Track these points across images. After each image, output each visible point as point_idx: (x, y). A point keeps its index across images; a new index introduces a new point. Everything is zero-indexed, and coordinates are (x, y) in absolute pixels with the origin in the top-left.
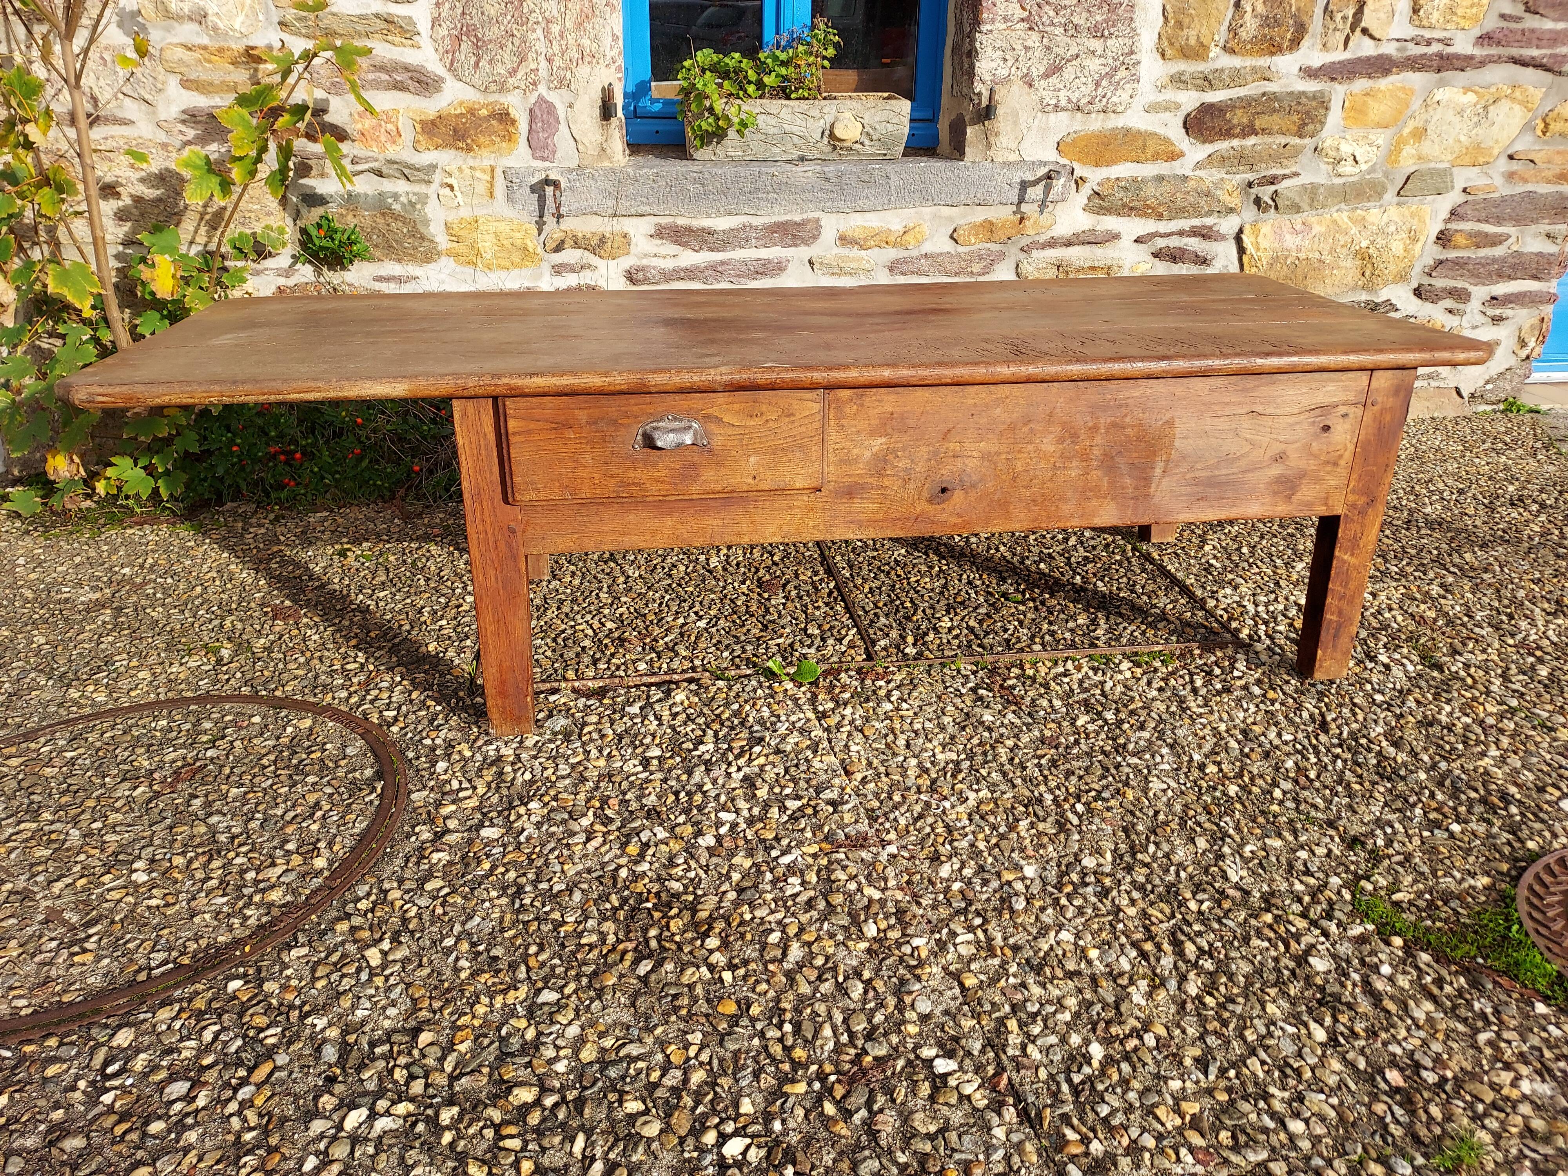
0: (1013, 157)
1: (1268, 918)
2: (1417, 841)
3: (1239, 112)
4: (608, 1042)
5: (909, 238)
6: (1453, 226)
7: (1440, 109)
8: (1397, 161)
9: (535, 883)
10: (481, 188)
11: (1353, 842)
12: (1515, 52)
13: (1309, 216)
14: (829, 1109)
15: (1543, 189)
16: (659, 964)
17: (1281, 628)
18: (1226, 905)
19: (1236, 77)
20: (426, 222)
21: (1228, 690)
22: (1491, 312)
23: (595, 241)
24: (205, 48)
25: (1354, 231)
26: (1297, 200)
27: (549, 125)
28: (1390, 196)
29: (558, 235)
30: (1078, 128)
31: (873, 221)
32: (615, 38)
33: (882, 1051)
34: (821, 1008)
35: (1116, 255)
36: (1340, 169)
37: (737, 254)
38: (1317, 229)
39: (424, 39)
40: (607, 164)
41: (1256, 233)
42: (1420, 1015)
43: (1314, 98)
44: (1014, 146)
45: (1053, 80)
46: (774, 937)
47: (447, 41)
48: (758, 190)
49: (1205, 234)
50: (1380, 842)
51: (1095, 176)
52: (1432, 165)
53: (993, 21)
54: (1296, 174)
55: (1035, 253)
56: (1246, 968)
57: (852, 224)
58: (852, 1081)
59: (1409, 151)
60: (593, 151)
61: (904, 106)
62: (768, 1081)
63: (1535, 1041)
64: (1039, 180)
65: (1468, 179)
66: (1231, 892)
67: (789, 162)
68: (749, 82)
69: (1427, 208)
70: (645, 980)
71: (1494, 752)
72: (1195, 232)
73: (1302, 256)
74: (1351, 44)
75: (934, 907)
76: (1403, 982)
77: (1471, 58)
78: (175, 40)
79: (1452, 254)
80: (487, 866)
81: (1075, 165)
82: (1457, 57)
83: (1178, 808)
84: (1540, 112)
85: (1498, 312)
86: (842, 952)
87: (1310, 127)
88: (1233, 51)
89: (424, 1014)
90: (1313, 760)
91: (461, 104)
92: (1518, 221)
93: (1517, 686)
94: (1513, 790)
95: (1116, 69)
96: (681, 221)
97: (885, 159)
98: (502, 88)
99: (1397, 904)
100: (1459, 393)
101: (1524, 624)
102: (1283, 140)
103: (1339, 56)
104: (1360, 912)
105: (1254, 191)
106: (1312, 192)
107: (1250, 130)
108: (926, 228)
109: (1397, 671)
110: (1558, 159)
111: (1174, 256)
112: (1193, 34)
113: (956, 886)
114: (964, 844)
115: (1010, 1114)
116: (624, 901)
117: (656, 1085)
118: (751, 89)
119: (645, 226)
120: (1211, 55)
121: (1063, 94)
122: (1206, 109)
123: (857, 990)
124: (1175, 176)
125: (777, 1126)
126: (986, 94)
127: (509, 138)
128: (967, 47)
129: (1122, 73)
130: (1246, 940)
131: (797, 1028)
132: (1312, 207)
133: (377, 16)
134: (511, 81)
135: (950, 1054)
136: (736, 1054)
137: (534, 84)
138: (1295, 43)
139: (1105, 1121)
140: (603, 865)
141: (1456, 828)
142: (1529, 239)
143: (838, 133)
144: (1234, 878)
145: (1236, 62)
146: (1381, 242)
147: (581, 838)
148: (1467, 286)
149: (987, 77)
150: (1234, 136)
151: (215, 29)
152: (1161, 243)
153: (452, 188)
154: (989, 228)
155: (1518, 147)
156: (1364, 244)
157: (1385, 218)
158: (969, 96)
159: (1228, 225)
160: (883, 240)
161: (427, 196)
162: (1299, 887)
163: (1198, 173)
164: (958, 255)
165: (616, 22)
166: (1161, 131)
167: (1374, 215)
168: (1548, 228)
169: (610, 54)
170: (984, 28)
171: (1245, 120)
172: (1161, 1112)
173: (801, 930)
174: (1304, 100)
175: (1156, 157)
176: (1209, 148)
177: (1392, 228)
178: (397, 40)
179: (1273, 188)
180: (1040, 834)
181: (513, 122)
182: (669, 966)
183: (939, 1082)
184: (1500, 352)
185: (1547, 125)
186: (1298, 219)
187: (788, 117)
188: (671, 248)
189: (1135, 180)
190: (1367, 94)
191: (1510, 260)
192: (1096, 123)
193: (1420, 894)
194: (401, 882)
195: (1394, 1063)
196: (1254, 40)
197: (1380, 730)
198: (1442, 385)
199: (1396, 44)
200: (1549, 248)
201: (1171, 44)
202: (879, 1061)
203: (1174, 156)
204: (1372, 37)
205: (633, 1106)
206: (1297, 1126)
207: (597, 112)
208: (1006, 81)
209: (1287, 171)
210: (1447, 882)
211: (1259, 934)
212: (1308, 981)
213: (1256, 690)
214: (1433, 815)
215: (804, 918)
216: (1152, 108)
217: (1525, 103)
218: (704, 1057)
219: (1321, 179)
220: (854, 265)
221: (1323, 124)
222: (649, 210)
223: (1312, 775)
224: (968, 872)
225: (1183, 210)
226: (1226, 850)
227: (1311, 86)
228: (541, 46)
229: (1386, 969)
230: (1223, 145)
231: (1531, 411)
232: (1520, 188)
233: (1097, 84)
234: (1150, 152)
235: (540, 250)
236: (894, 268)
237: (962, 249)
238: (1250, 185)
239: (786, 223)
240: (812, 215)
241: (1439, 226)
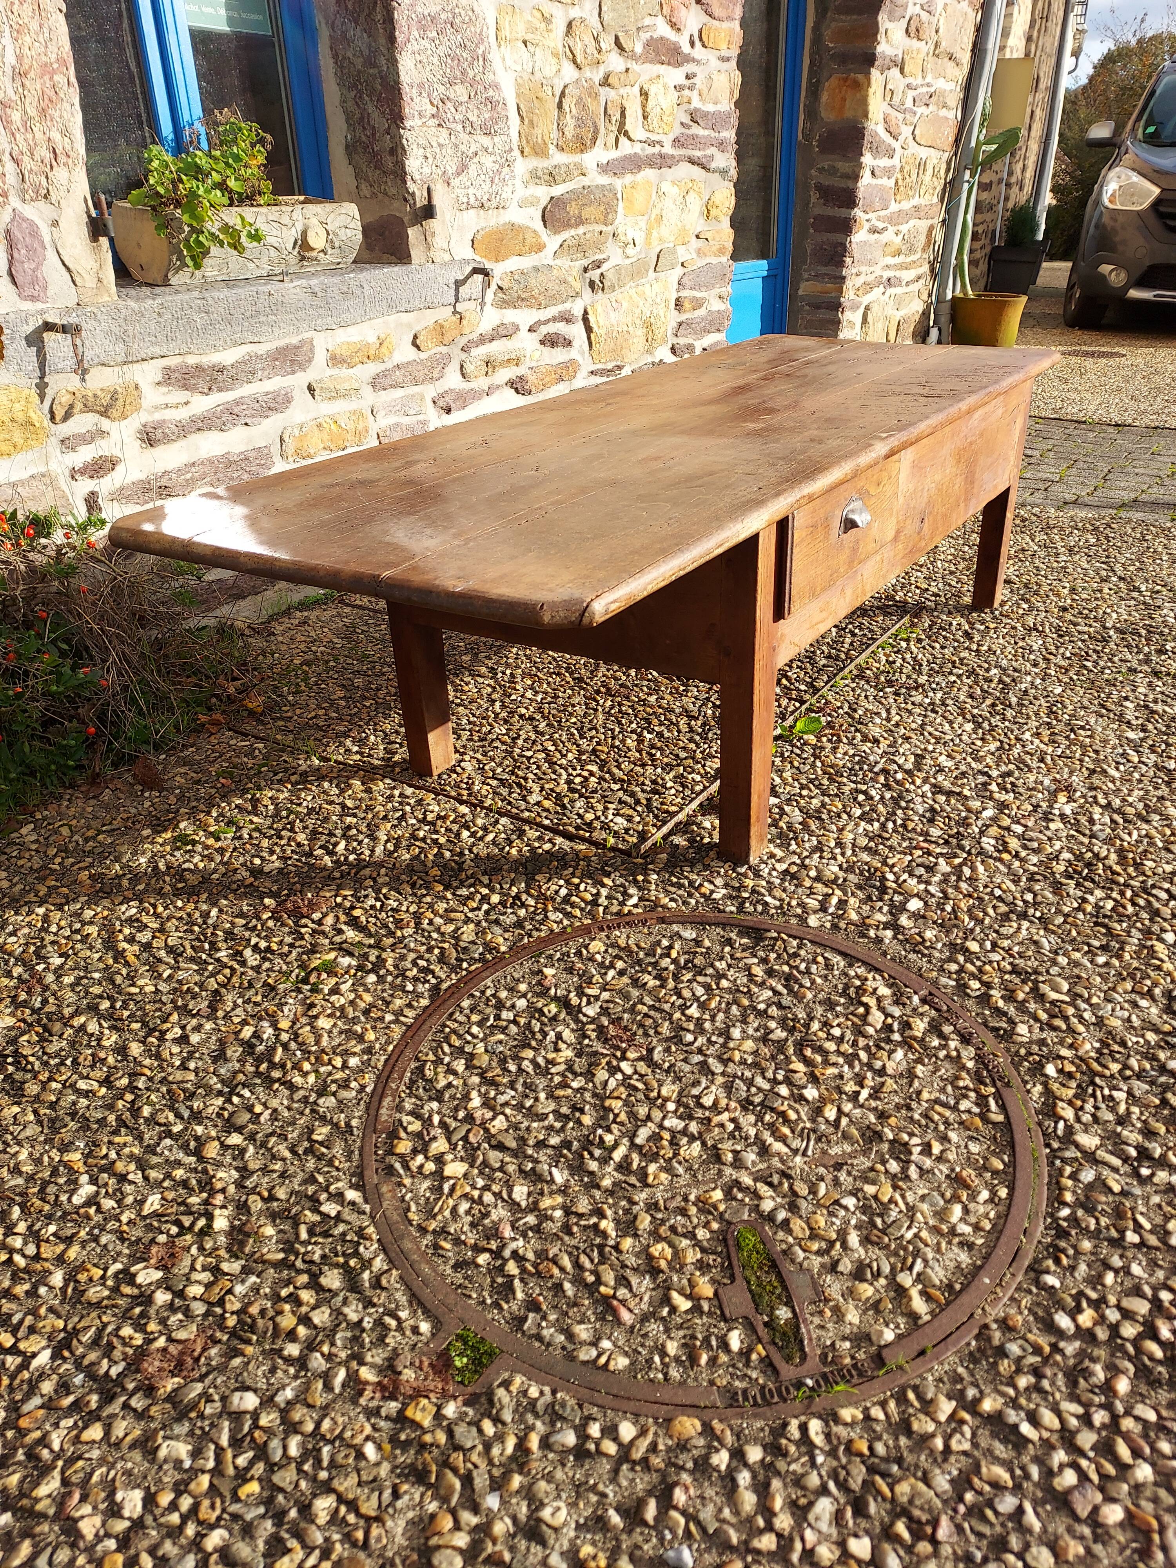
0: (446, 257)
3: (573, 204)
5: (384, 350)
6: (681, 293)
7: (666, 199)
8: (651, 241)
12: (690, 153)
13: (619, 294)
15: (714, 260)
19: (568, 173)
23: (106, 400)
25: (641, 304)
26: (614, 280)
27: (34, 251)
28: (652, 273)
29: (66, 399)
30: (483, 225)
31: (355, 335)
32: (82, 130)
35: (520, 345)
36: (627, 252)
37: (246, 390)
38: (623, 305)
40: (106, 298)
41: (595, 314)
43: (607, 192)
44: (445, 246)
48: (257, 312)
49: (567, 318)
51: (498, 270)
52: (666, 245)
53: (412, 117)
54: (609, 258)
55: (472, 352)
57: (339, 340)
59: (656, 233)
60: (88, 281)
61: (354, 209)
64: (466, 278)
65: (683, 255)
68: (216, 186)
69: (668, 280)
72: (561, 318)
73: (619, 330)
74: (619, 144)
77: (672, 157)
79: (683, 317)
81: (487, 262)
82: (667, 156)
84: (704, 201)
87: (610, 216)
88: (562, 149)
92: (707, 286)
95: (502, 166)
96: (192, 360)
97: (340, 268)
102: (598, 228)
103: (614, 154)
105: (589, 275)
106: (618, 272)
107: (580, 220)
108: (394, 338)
110: (717, 237)
111: (552, 341)
112: (539, 132)
118: (219, 194)
119: (154, 371)
120: (551, 152)
121: (471, 192)
122: (553, 202)
124: (544, 266)
126: (422, 194)
128: (386, 145)
129: (506, 170)
132: (619, 286)
137: (6, 196)
138: (593, 143)
142: (712, 299)
143: (309, 241)
145: (565, 158)
146: (655, 312)
148: (693, 341)
149: (416, 176)
150: (572, 226)
152: (543, 330)
154: (439, 331)
155: (699, 228)
156: (647, 315)
157: (652, 292)
158: (407, 197)
159: (578, 308)
160: (365, 354)
163: (556, 262)
164: (421, 362)
166: (530, 225)
167: (646, 290)
168: (719, 290)
169: (81, 152)
170: (407, 124)
171: (576, 211)
174: (603, 193)
175: (531, 249)
176: (559, 239)
177: (659, 299)
179: (599, 271)
185: (709, 211)
186: (616, 297)
187: (264, 227)
188: (179, 395)
189: (522, 272)
190: (634, 187)
191: (708, 318)
192: (494, 220)
196: (573, 139)
199: (640, 145)
200: (722, 305)
201: (527, 142)
203: (540, 247)
204: (629, 138)
207: (85, 230)
208: (431, 179)
209: (605, 256)
216: (523, 204)
217: (698, 194)
219: (620, 261)
220: (346, 386)
221: (616, 212)
222: (157, 350)
225: (552, 297)
227: (605, 180)
228: (5, 143)
230: (566, 235)
232: (704, 261)
233: (492, 181)
234: (527, 244)
235: (47, 422)
236: (377, 383)
237: (423, 355)
238: (586, 270)
239: (287, 348)
240: (307, 335)
241: (674, 296)
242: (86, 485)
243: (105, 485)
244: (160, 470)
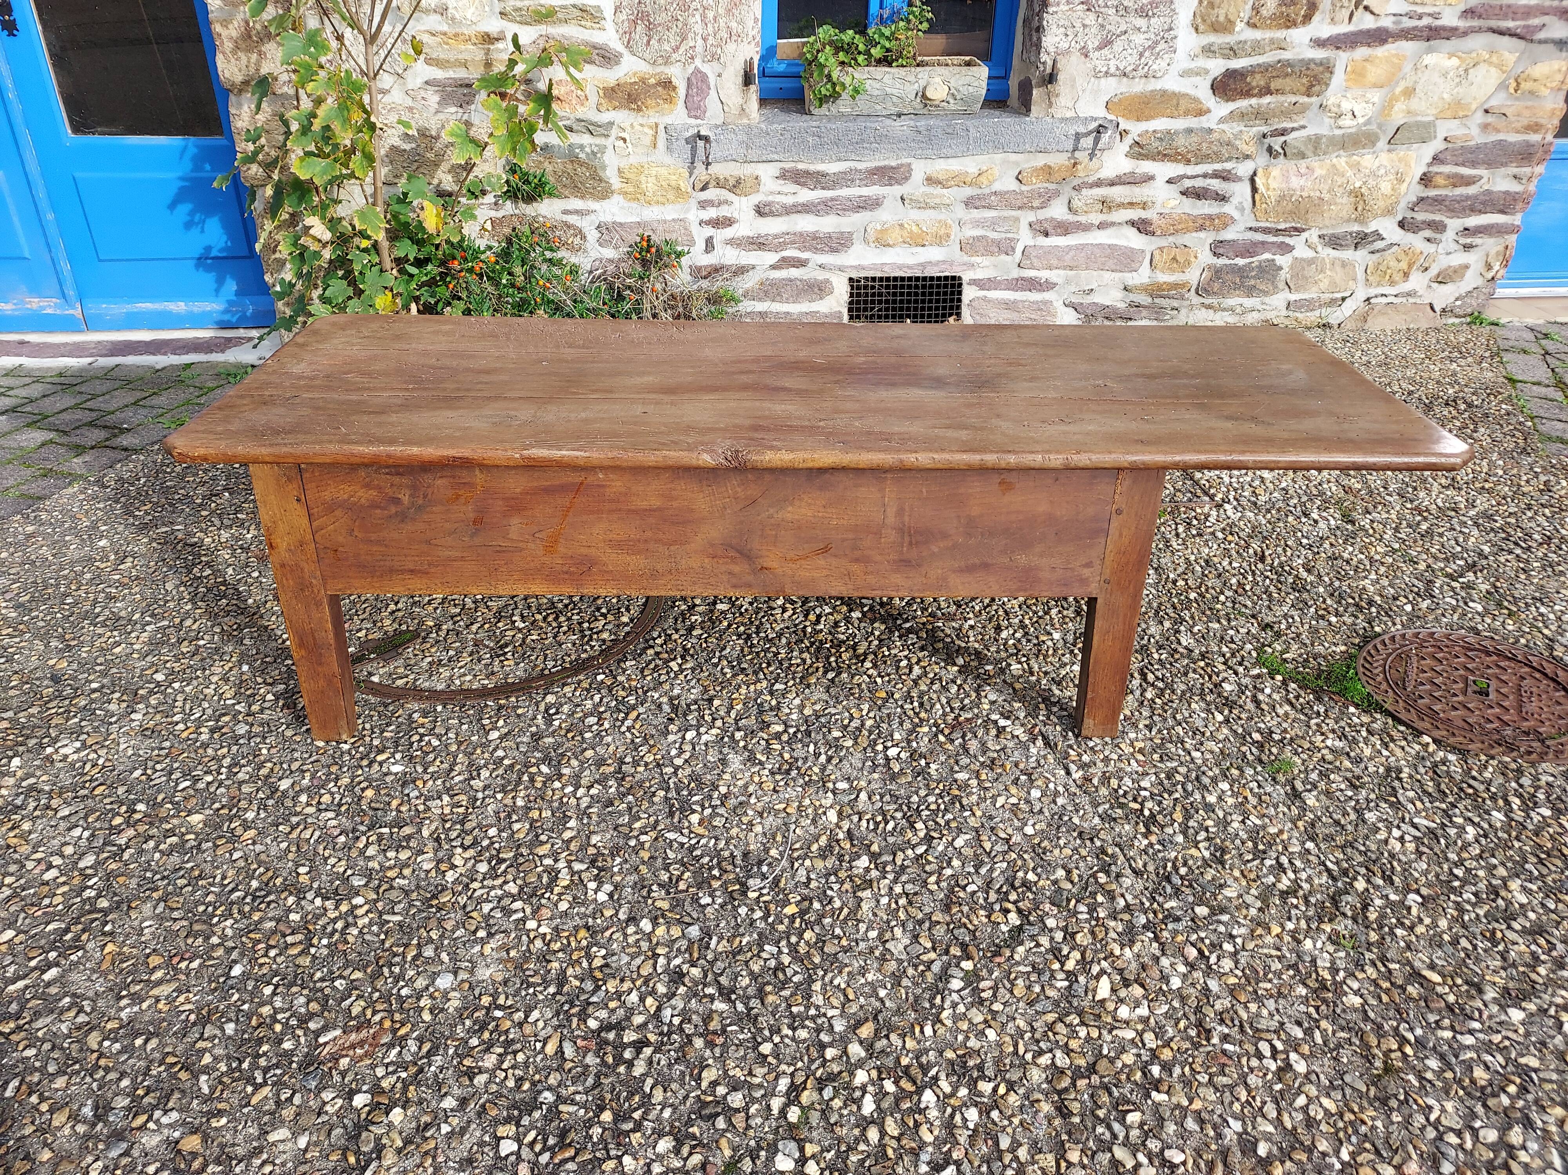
0: (1070, 114)
1: (1202, 664)
2: (1306, 626)
3: (1258, 76)
4: (817, 707)
5: (983, 179)
6: (1435, 169)
7: (1427, 72)
8: (1389, 115)
9: (757, 633)
10: (648, 140)
11: (1266, 627)
12: (1494, 23)
13: (1312, 161)
14: (942, 738)
15: (1513, 138)
16: (839, 674)
17: (1246, 494)
18: (1177, 656)
19: (1257, 48)
20: (604, 168)
21: (1200, 535)
22: (1463, 241)
23: (732, 182)
24: (445, 34)
25: (1350, 173)
26: (1303, 149)
27: (702, 90)
28: (1382, 144)
29: (704, 178)
30: (1123, 89)
31: (954, 165)
32: (756, 20)
33: (969, 716)
34: (934, 696)
35: (1151, 193)
36: (1341, 122)
37: (844, 192)
38: (1319, 172)
39: (609, 24)
40: (745, 121)
41: (1267, 176)
42: (1281, 711)
43: (1321, 64)
44: (1070, 105)
45: (1105, 51)
46: (904, 663)
47: (626, 24)
48: (863, 141)
49: (1225, 176)
50: (1283, 627)
51: (1136, 129)
52: (1419, 118)
53: (1058, 4)
54: (1304, 127)
55: (1084, 191)
56: (1183, 687)
57: (938, 167)
58: (953, 727)
59: (1400, 107)
60: (735, 111)
61: (982, 72)
62: (907, 725)
63: (1343, 724)
64: (1091, 132)
65: (1449, 130)
66: (1181, 650)
67: (888, 116)
68: (859, 53)
69: (1412, 154)
70: (832, 681)
71: (1373, 576)
72: (1216, 175)
73: (1305, 194)
74: (1354, 19)
75: (998, 652)
76: (1276, 696)
77: (1455, 29)
78: (423, 28)
79: (1432, 193)
80: (725, 623)
81: (1120, 120)
82: (1444, 28)
83: (1155, 605)
84: (1514, 74)
85: (1469, 241)
86: (944, 672)
87: (1316, 88)
88: (1255, 26)
89: (712, 692)
90: (1250, 578)
91: (635, 74)
92: (1490, 164)
93: (1403, 536)
94: (1377, 599)
95: (1157, 43)
96: (801, 166)
97: (966, 114)
98: (667, 62)
99: (1285, 660)
100: (1432, 308)
101: (1422, 494)
102: (1294, 99)
103: (1344, 28)
104: (1259, 662)
105: (1267, 141)
106: (1315, 142)
107: (1267, 91)
108: (996, 171)
109: (1322, 525)
110: (1527, 113)
111: (1198, 194)
112: (1222, 12)
113: (1011, 642)
114: (1017, 621)
115: (1040, 742)
116: (812, 644)
117: (847, 726)
118: (860, 58)
119: (772, 170)
120: (1237, 29)
121: (1112, 63)
122: (1231, 75)
123: (954, 689)
124: (1202, 129)
125: (914, 744)
126: (1050, 63)
127: (670, 100)
128: (1035, 24)
129: (1162, 45)
130: (1186, 674)
131: (921, 705)
132: (1315, 154)
133: (574, 6)
134: (675, 56)
135: (1008, 718)
136: (889, 715)
137: (692, 58)
138: (1307, 18)
139: (1092, 748)
140: (796, 626)
141: (1333, 619)
142: (1498, 180)
143: (929, 94)
144: (1185, 643)
145: (1257, 34)
146: (1372, 182)
147: (779, 611)
148: (1444, 218)
149: (1051, 49)
150: (1253, 96)
151: (453, 19)
152: (1188, 183)
153: (624, 140)
154: (1047, 171)
155: (1493, 103)
156: (1357, 185)
157: (1377, 164)
158: (1037, 64)
159: (1244, 169)
160: (960, 180)
161: (605, 147)
162: (1225, 649)
163: (1221, 126)
164: (1022, 193)
165: (757, 9)
166: (1192, 92)
167: (1367, 160)
168: (1516, 171)
169: (751, 33)
170: (1051, 10)
171: (1262, 83)
172: (1123, 746)
173: (919, 660)
174: (1312, 66)
175: (1187, 113)
176: (1231, 106)
177: (1382, 171)
178: (589, 24)
179: (1283, 139)
180: (1064, 617)
181: (674, 88)
182: (844, 675)
183: (1001, 731)
184: (1469, 274)
185: (1518, 84)
186: (1303, 164)
187: (890, 82)
188: (791, 187)
189: (1169, 132)
190: (1366, 60)
191: (1482, 198)
192: (1139, 86)
193: (1300, 655)
194: (677, 631)
195: (1259, 731)
196: (1273, 17)
197: (1300, 561)
198: (1418, 301)
199: (1393, 18)
200: (1515, 187)
201: (1204, 21)
202: (967, 720)
203: (1201, 112)
204: (1372, 13)
205: (836, 734)
206: (1196, 754)
207: (740, 80)
208: (1067, 52)
209: (1295, 125)
210: (1319, 649)
211: (1195, 671)
212: (1219, 695)
213: (1220, 535)
214: (1321, 612)
215: (921, 655)
216: (1186, 74)
217: (1500, 66)
218: (871, 715)
219: (1324, 131)
220: (938, 201)
221: (1327, 85)
222: (776, 157)
223: (1248, 588)
224: (1018, 635)
225: (1207, 156)
226: (1182, 628)
227: (1319, 54)
228: (698, 28)
229: (1268, 691)
230: (1243, 104)
231: (1493, 324)
232: (1493, 137)
233: (1141, 55)
234: (1182, 108)
235: (690, 190)
236: (969, 203)
237: (1024, 188)
238: (1264, 136)
239: (884, 168)
240: (905, 161)
241: (1423, 169)
242: (709, 231)
243: (721, 235)
244: (763, 233)
